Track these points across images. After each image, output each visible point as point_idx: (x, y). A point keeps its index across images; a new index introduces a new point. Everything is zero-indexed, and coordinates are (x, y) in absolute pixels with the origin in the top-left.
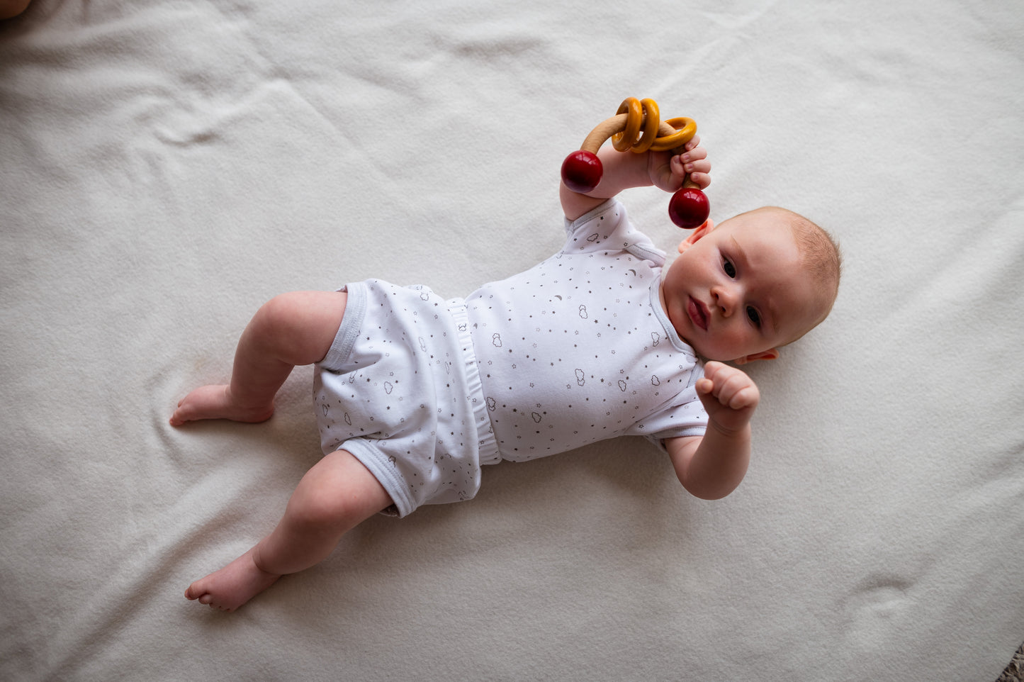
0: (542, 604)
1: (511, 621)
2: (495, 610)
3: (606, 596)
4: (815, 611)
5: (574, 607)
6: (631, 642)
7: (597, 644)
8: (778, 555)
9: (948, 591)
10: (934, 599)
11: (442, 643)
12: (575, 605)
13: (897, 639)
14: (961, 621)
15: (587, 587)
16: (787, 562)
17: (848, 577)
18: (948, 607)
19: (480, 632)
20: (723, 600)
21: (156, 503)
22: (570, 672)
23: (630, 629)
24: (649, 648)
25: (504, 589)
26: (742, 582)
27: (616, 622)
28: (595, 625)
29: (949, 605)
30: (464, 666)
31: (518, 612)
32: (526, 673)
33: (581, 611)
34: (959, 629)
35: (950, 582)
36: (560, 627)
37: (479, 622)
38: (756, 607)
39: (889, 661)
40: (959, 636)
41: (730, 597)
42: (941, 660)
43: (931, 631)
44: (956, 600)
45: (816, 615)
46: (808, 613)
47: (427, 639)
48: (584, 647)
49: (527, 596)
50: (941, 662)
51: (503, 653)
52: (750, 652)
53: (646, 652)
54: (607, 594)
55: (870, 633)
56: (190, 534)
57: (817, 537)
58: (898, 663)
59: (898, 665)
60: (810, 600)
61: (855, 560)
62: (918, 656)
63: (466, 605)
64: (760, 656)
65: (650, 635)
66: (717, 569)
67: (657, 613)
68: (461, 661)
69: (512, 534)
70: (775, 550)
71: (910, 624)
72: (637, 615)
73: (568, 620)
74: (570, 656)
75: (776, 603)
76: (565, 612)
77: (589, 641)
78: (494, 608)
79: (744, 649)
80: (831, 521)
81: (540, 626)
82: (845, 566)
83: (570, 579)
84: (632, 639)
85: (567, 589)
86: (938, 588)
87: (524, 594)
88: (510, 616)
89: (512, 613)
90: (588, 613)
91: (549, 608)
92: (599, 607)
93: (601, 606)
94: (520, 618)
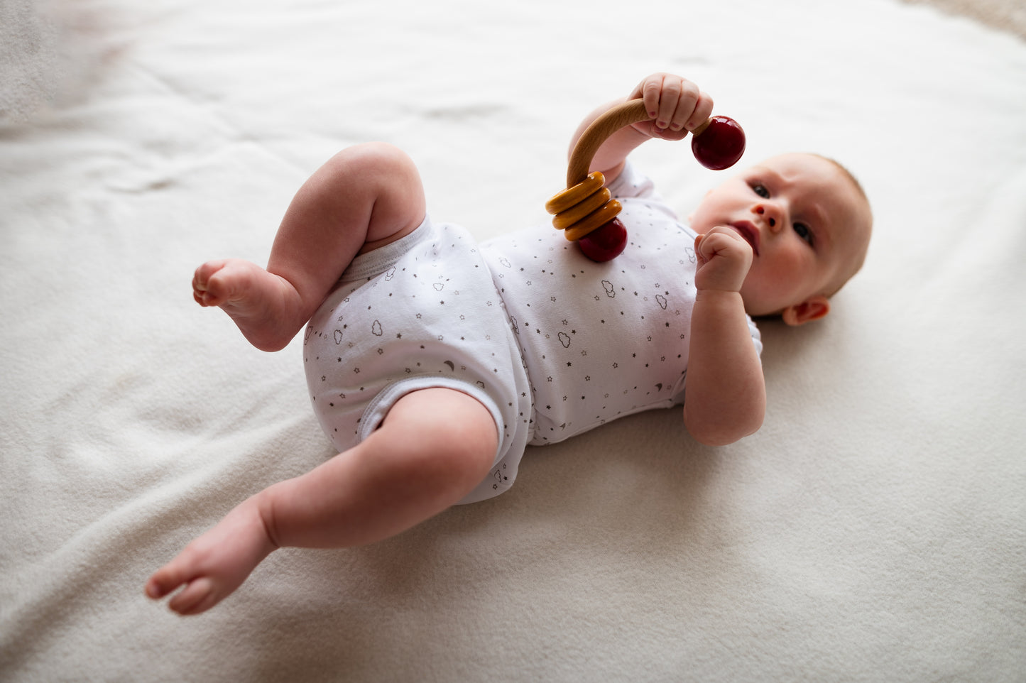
0: (615, 634)
1: (573, 665)
2: (547, 652)
3: (705, 613)
4: (999, 606)
5: (662, 634)
8: (916, 535)
12: (663, 631)
15: (675, 603)
16: (931, 542)
17: (1018, 553)
20: (868, 603)
23: (751, 657)
25: (555, 619)
26: (884, 575)
27: (730, 649)
28: (700, 657)
31: (581, 650)
33: (675, 639)
36: (649, 666)
37: (526, 672)
38: (918, 608)
41: (875, 598)
45: (1002, 611)
46: (989, 609)
49: (589, 624)
52: (935, 672)
54: (705, 609)
57: (955, 507)
60: (983, 591)
61: (1016, 530)
63: (502, 648)
64: (952, 677)
65: (784, 662)
66: (844, 564)
67: (783, 629)
69: (553, 543)
70: (909, 528)
72: (756, 636)
73: (659, 654)
75: (941, 600)
76: (651, 643)
78: (546, 648)
79: (926, 669)
80: (963, 487)
82: (1007, 539)
83: (646, 595)
85: (645, 609)
87: (586, 622)
88: (571, 657)
89: (572, 652)
90: (684, 640)
91: (626, 639)
92: (699, 630)
93: (701, 628)
94: (587, 660)
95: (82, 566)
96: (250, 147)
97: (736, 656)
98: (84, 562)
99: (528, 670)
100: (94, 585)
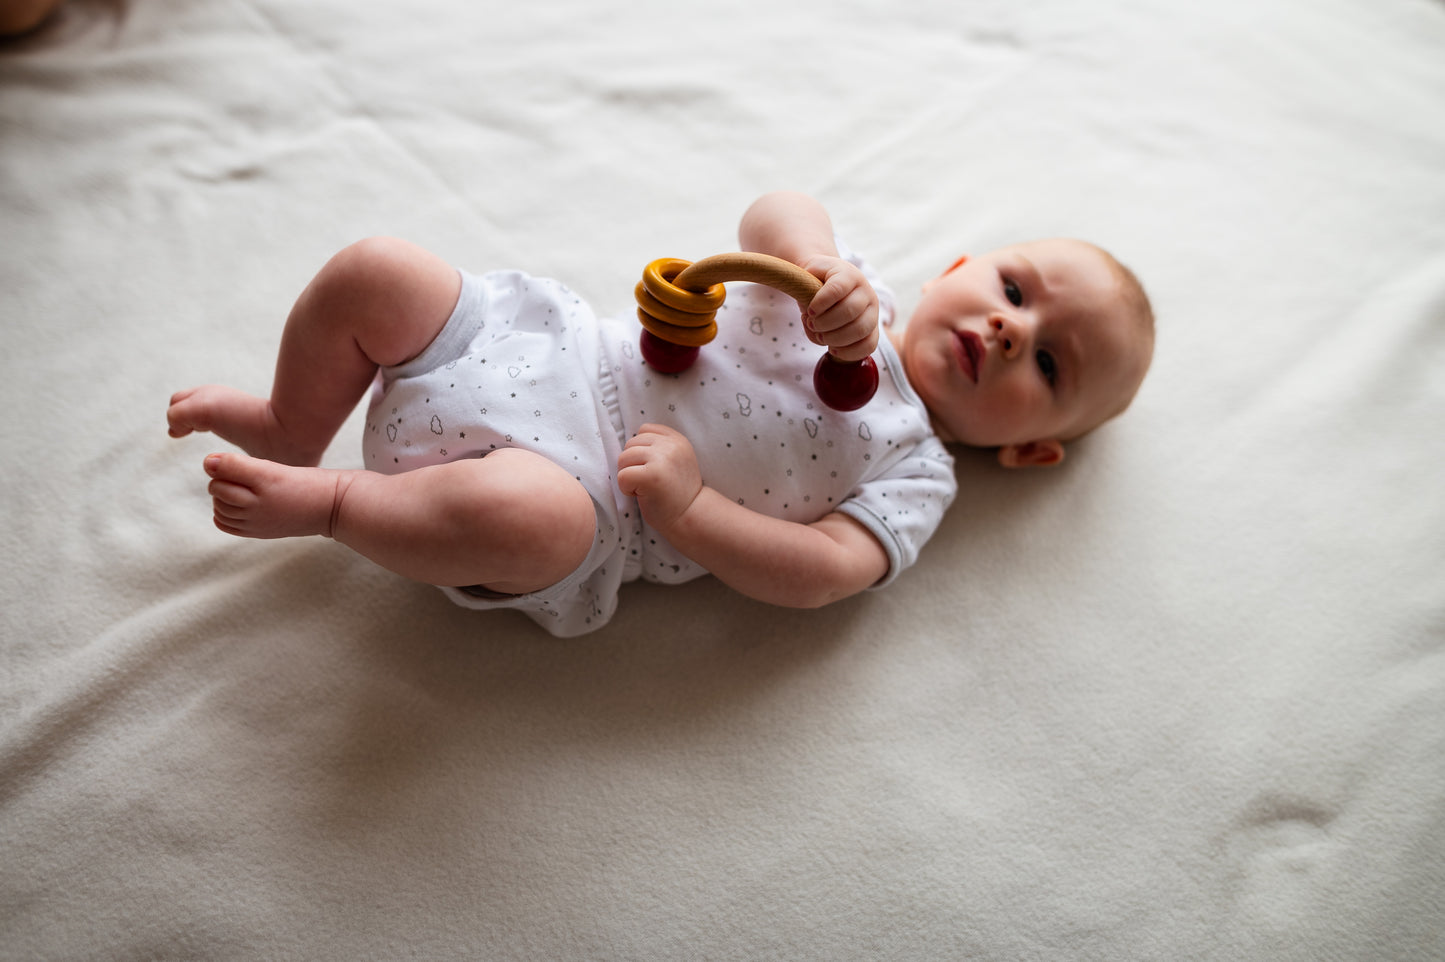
0: (700, 828)
1: (644, 856)
2: (617, 837)
3: (812, 818)
4: (1178, 857)
5: (756, 835)
6: (857, 900)
7: (797, 903)
8: (1102, 758)
9: (1398, 825)
10: (1379, 840)
11: (519, 893)
12: (757, 832)
13: (1326, 908)
14: (1432, 879)
15: (780, 802)
16: (1118, 770)
17: (1224, 797)
18: (1404, 852)
19: (587, 874)
20: (1015, 832)
21: (54, 641)
22: (749, 952)
23: (854, 876)
24: (891, 911)
26: (1047, 803)
27: (832, 863)
28: (794, 868)
29: (1405, 849)
30: (557, 937)
31: (656, 841)
32: (668, 952)
33: (770, 843)
34: (1433, 893)
35: (1400, 812)
36: (732, 870)
37: (588, 857)
38: (1075, 846)
39: (1320, 948)
40: (1435, 906)
41: (1027, 828)
42: (1413, 947)
43: (1383, 893)
44: (1416, 841)
45: (1179, 864)
46: (1165, 859)
47: (492, 885)
48: (774, 908)
49: (672, 812)
50: (1413, 951)
51: (627, 914)
52: (1071, 924)
53: (885, 918)
54: (815, 814)
55: (1279, 899)
56: (99, 685)
57: (1164, 731)
58: (1339, 951)
59: (1339, 956)
60: (1165, 837)
61: (1231, 769)
62: (1369, 939)
63: (566, 825)
64: (1089, 931)
65: (891, 888)
66: (1001, 782)
67: (902, 850)
68: (551, 928)
70: (1095, 749)
71: (1345, 883)
72: (866, 853)
73: (746, 858)
74: (747, 924)
75: (1108, 841)
76: (741, 844)
77: (783, 897)
78: (617, 832)
79: (1061, 918)
80: (1182, 706)
81: (696, 866)
82: (1217, 779)
83: (748, 787)
84: (859, 895)
85: (743, 803)
86: (1380, 820)
88: (643, 847)
89: (646, 842)
90: (780, 846)
91: (712, 835)
92: (801, 836)
93: (804, 835)
94: (661, 852)
95: (111, 670)
96: (363, 125)
97: (837, 873)
98: (112, 666)
99: (591, 854)
100: (123, 692)
